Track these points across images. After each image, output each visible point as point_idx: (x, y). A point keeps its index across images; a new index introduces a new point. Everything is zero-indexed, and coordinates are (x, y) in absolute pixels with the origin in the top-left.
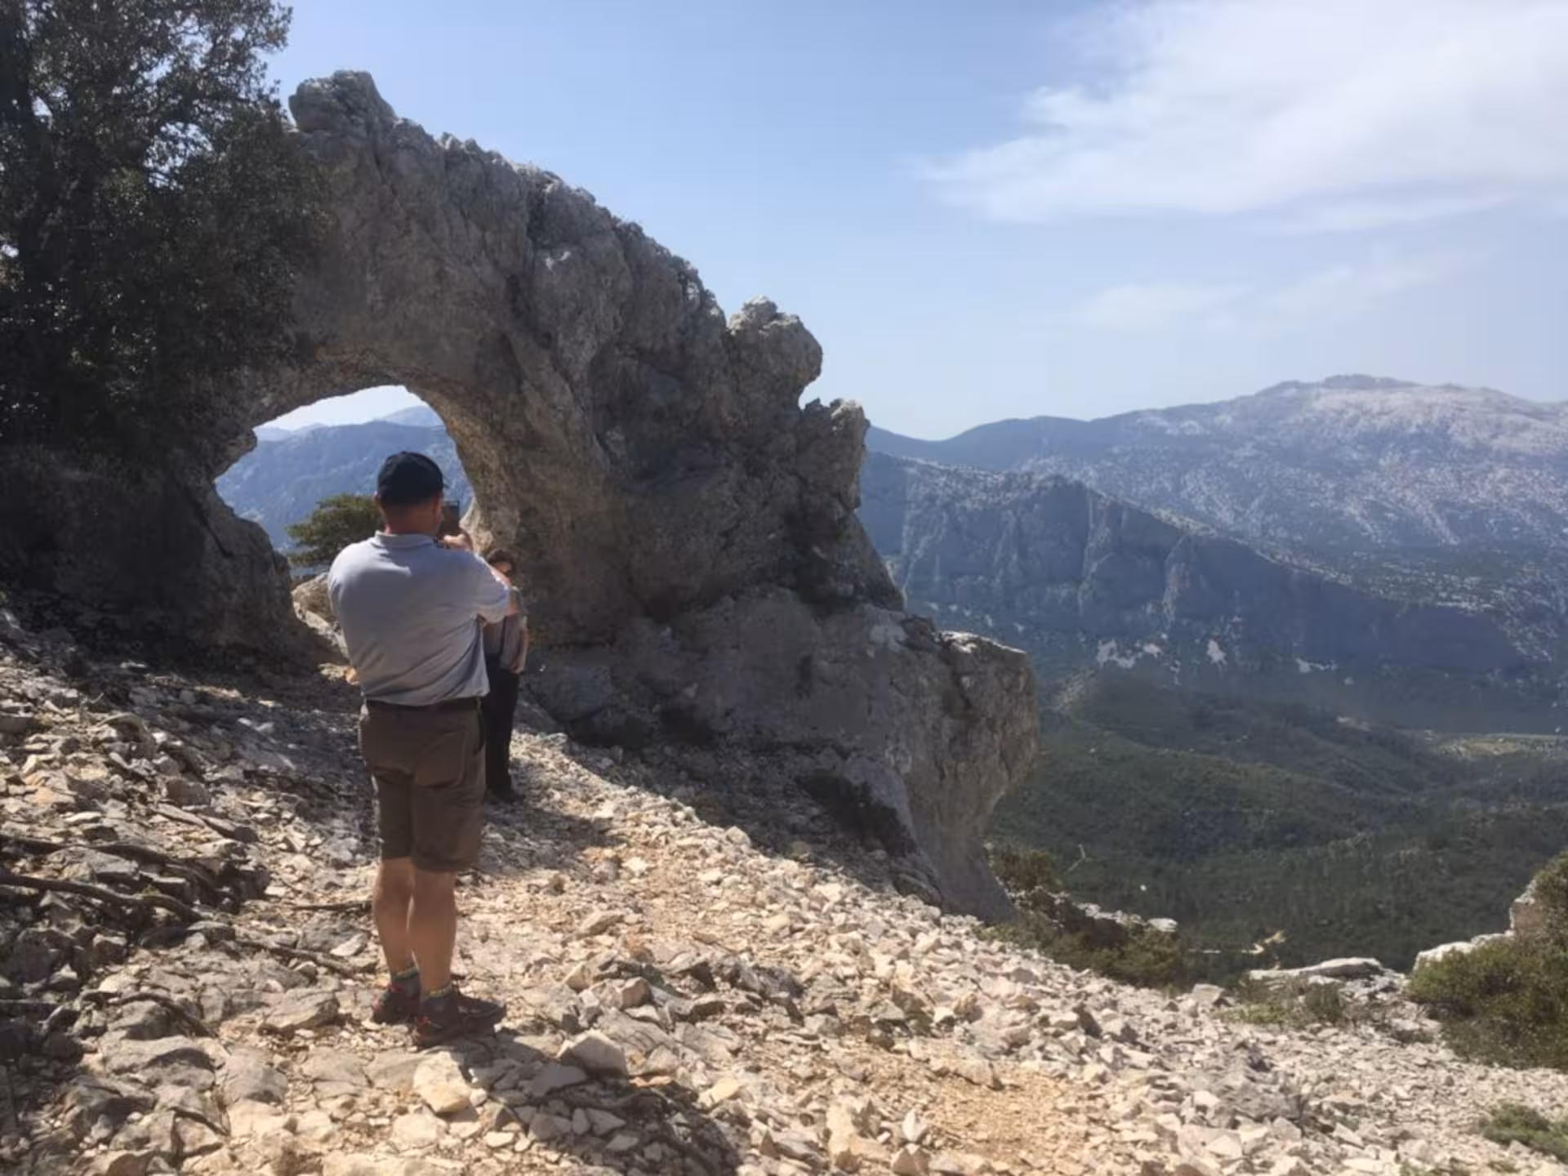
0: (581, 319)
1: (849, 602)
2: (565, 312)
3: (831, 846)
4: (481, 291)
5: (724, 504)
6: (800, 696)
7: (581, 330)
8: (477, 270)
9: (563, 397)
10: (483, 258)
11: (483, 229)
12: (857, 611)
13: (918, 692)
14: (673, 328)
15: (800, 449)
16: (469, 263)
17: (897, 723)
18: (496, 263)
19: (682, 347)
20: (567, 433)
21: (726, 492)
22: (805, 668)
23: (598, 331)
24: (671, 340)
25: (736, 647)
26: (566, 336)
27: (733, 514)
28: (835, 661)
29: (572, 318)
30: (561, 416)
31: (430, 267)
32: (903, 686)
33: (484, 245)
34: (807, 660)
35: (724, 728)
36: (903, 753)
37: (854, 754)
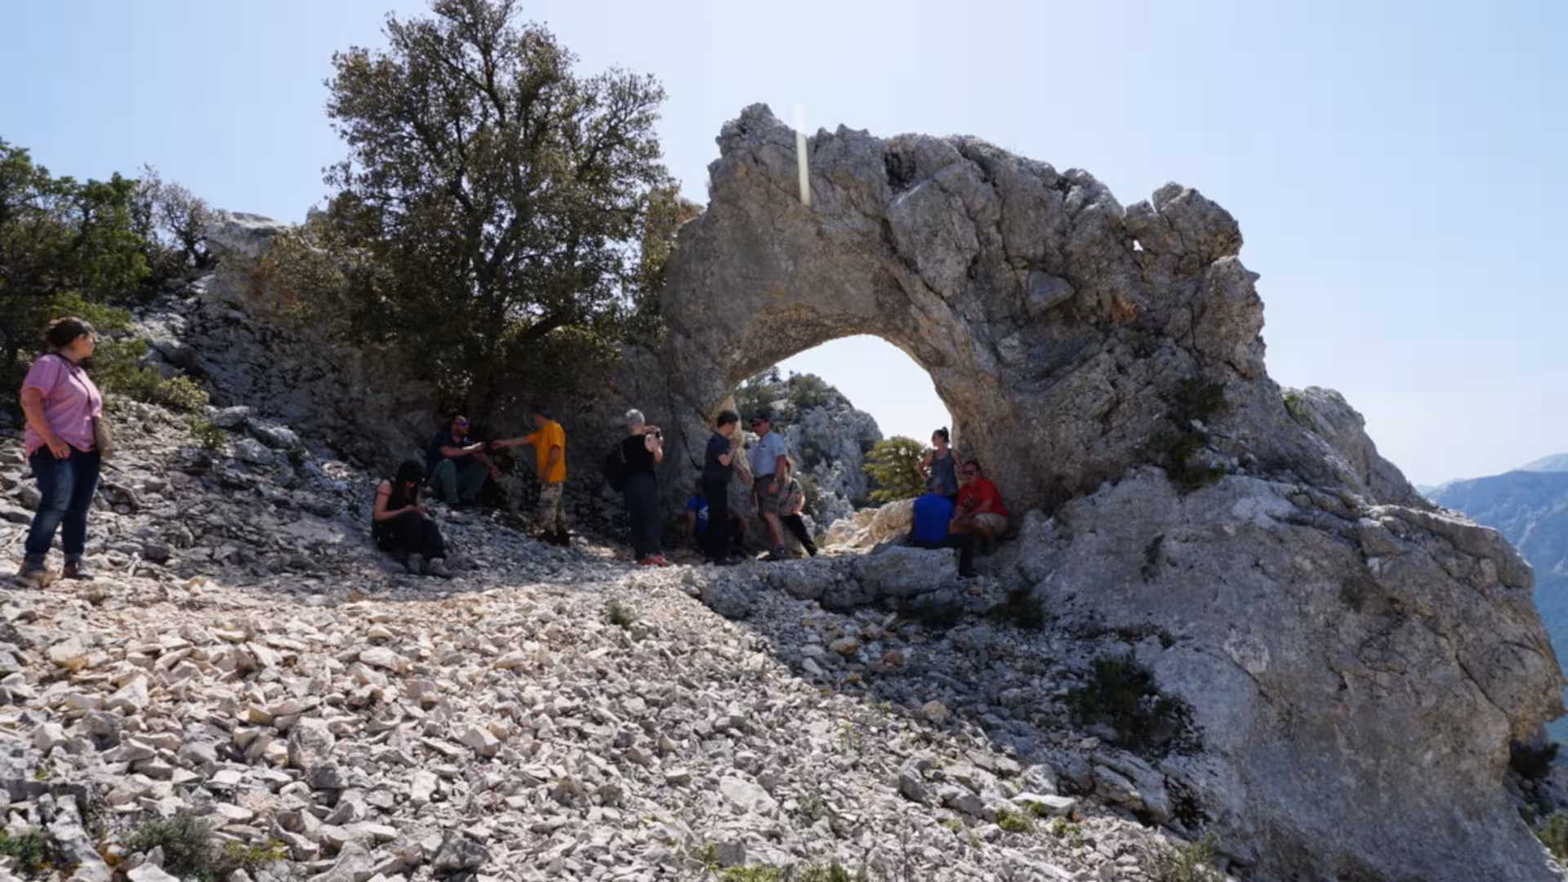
0: (938, 240)
1: (1215, 474)
2: (921, 237)
3: (1039, 726)
4: (857, 238)
5: (1097, 388)
6: (1146, 581)
7: (940, 250)
8: (847, 221)
9: (941, 311)
10: (853, 212)
11: (847, 188)
12: (1221, 483)
13: (1299, 576)
14: (1050, 231)
15: (1194, 321)
16: (840, 218)
17: (1250, 610)
18: (865, 214)
19: (1061, 248)
20: (954, 344)
21: (1098, 376)
22: (1153, 550)
23: (959, 248)
24: (1051, 243)
25: (1093, 531)
26: (926, 259)
27: (1106, 397)
28: (1187, 540)
29: (929, 241)
30: (944, 330)
31: (811, 229)
32: (1272, 569)
33: (850, 199)
34: (1159, 540)
35: (1060, 612)
36: (1255, 648)
37: (1179, 643)
